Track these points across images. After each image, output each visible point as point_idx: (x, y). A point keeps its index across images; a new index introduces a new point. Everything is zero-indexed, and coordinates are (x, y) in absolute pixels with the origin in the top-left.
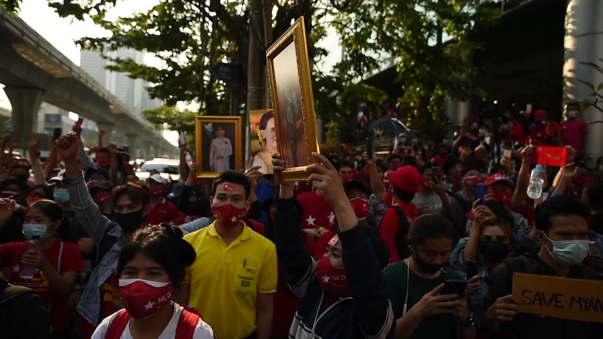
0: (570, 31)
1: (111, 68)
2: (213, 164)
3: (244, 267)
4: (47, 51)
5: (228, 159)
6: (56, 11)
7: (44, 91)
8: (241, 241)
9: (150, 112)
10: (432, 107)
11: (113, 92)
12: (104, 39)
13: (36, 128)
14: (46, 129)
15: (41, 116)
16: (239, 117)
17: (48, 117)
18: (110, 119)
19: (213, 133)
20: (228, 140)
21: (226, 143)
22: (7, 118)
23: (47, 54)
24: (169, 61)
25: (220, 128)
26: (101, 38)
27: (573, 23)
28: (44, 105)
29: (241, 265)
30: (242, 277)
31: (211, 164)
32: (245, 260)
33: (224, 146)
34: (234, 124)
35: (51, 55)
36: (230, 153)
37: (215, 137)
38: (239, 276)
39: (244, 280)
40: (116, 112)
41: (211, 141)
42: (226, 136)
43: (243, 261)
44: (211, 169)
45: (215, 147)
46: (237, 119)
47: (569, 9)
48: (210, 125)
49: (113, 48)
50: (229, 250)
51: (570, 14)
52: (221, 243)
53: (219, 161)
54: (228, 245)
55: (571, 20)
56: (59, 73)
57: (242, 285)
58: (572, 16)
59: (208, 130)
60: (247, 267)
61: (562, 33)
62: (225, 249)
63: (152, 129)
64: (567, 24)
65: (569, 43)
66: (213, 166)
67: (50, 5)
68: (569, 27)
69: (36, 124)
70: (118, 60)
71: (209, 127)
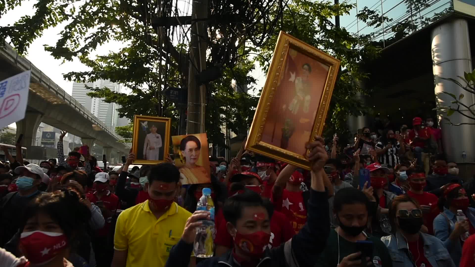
0: (436, 62)
1: (92, 95)
2: (146, 153)
3: (170, 237)
4: (47, 85)
5: (158, 150)
6: (52, 54)
7: (42, 114)
8: (169, 216)
9: (121, 128)
10: (334, 119)
11: (96, 115)
12: (86, 73)
13: (34, 142)
14: (42, 143)
15: (39, 134)
16: (170, 119)
17: (44, 134)
18: (91, 135)
19: (148, 129)
20: (159, 135)
21: (158, 137)
22: (13, 135)
23: (47, 87)
24: (134, 89)
25: (153, 126)
26: (83, 72)
27: (437, 56)
28: (42, 125)
29: (167, 235)
30: (167, 245)
31: (144, 154)
32: (171, 231)
33: (156, 139)
34: (165, 123)
35: (50, 87)
36: (160, 145)
37: (149, 132)
38: (165, 244)
39: (169, 247)
40: (97, 129)
41: (146, 135)
42: (158, 132)
43: (169, 231)
44: (144, 157)
45: (149, 141)
46: (168, 120)
47: (433, 46)
48: (146, 123)
49: (93, 80)
50: (158, 223)
51: (434, 50)
52: (153, 217)
53: (151, 151)
54: (157, 218)
55: (436, 54)
56: (55, 101)
57: (167, 251)
58: (437, 51)
59: (144, 127)
60: (172, 237)
61: (430, 64)
62: (155, 222)
63: (123, 142)
64: (434, 57)
65: (436, 70)
66: (146, 155)
67: (46, 49)
68: (435, 59)
69: (35, 139)
70: (97, 89)
71: (145, 124)
